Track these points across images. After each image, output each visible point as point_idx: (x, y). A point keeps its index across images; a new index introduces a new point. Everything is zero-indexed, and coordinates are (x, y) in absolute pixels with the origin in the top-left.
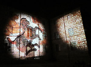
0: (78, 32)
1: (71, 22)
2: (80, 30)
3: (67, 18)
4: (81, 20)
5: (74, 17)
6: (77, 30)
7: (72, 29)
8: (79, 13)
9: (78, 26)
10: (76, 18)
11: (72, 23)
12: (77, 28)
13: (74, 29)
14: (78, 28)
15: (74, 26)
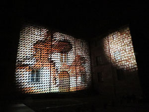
0: (126, 56)
1: (117, 43)
2: (129, 54)
3: (112, 37)
4: (131, 40)
5: (122, 36)
6: (125, 53)
7: (119, 52)
8: (127, 31)
9: (127, 48)
10: (124, 37)
11: (119, 44)
12: (125, 51)
13: (122, 52)
14: (127, 50)
15: (121, 48)
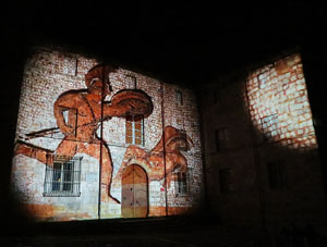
0: (291, 127)
1: (270, 96)
2: (299, 122)
3: (256, 80)
4: (303, 87)
5: (280, 77)
7: (275, 118)
8: (295, 64)
9: (292, 108)
10: (286, 81)
12: (289, 115)
13: (280, 118)
14: (294, 114)
15: (278, 107)
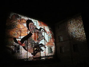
4: (82, 24)
5: (76, 21)
6: (79, 33)
8: (80, 18)
11: (74, 27)
12: (79, 31)
